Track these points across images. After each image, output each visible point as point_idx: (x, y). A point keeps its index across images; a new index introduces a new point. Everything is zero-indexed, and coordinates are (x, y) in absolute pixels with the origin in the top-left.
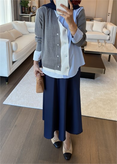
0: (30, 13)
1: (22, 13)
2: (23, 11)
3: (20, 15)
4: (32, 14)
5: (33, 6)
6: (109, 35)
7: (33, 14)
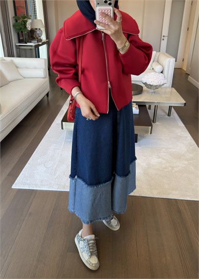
2: (21, 38)
3: (16, 46)
5: (36, 29)
7: (38, 42)
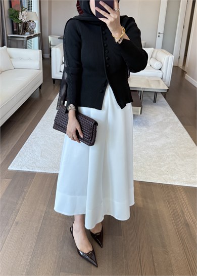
0: (26, 33)
1: (14, 33)
2: (15, 30)
3: (8, 37)
4: (29, 36)
5: (30, 21)
6: (160, 69)
7: (30, 34)
